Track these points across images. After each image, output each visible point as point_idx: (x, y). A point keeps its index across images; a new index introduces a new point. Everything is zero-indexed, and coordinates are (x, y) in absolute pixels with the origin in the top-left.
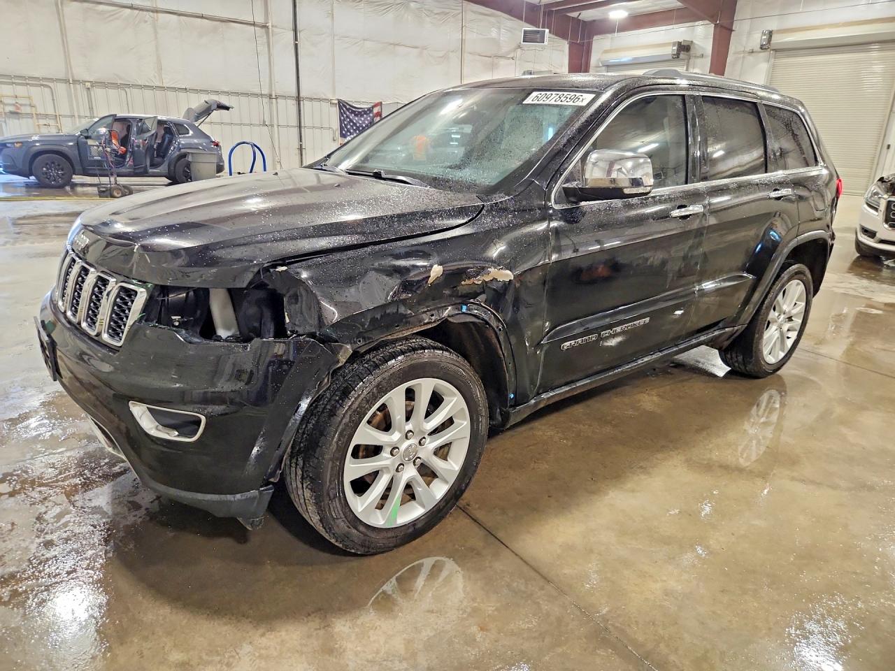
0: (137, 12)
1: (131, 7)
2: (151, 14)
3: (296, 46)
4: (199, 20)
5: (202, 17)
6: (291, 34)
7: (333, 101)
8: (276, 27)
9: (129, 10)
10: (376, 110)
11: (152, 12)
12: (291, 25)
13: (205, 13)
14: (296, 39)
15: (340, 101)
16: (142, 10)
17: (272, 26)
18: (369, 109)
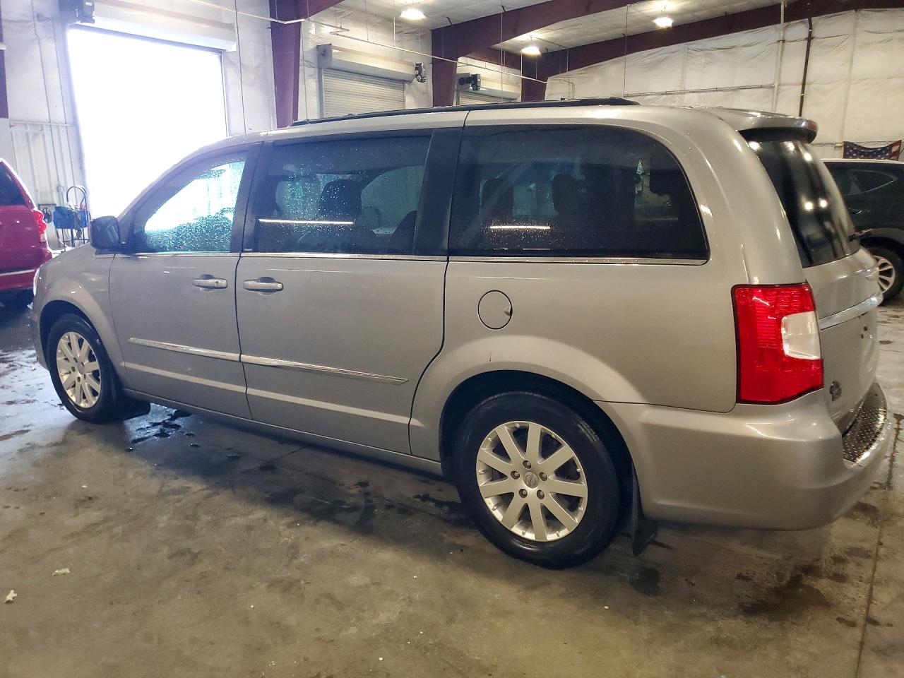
0: (670, 96)
1: (666, 93)
2: (679, 95)
3: (802, 98)
4: (714, 93)
5: (717, 90)
6: (801, 87)
7: (837, 145)
8: (785, 85)
9: (664, 96)
10: (894, 149)
11: (681, 94)
12: (801, 81)
13: (720, 86)
14: (803, 91)
15: (846, 144)
16: (674, 94)
17: (779, 85)
18: (883, 149)
